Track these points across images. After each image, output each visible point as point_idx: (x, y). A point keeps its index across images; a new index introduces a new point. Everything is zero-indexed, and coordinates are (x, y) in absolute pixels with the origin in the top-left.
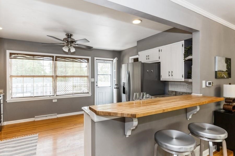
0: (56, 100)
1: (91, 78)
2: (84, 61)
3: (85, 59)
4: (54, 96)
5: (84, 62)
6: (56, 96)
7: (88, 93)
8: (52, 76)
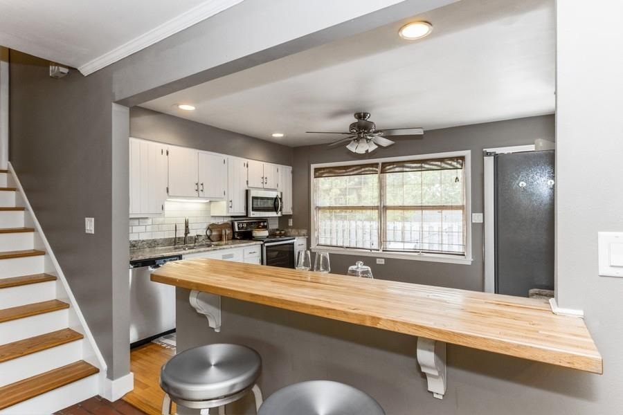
0: (383, 260)
1: (473, 212)
2: (450, 165)
3: (452, 159)
4: (378, 250)
5: (449, 167)
6: (383, 251)
7: (464, 255)
8: (377, 208)
